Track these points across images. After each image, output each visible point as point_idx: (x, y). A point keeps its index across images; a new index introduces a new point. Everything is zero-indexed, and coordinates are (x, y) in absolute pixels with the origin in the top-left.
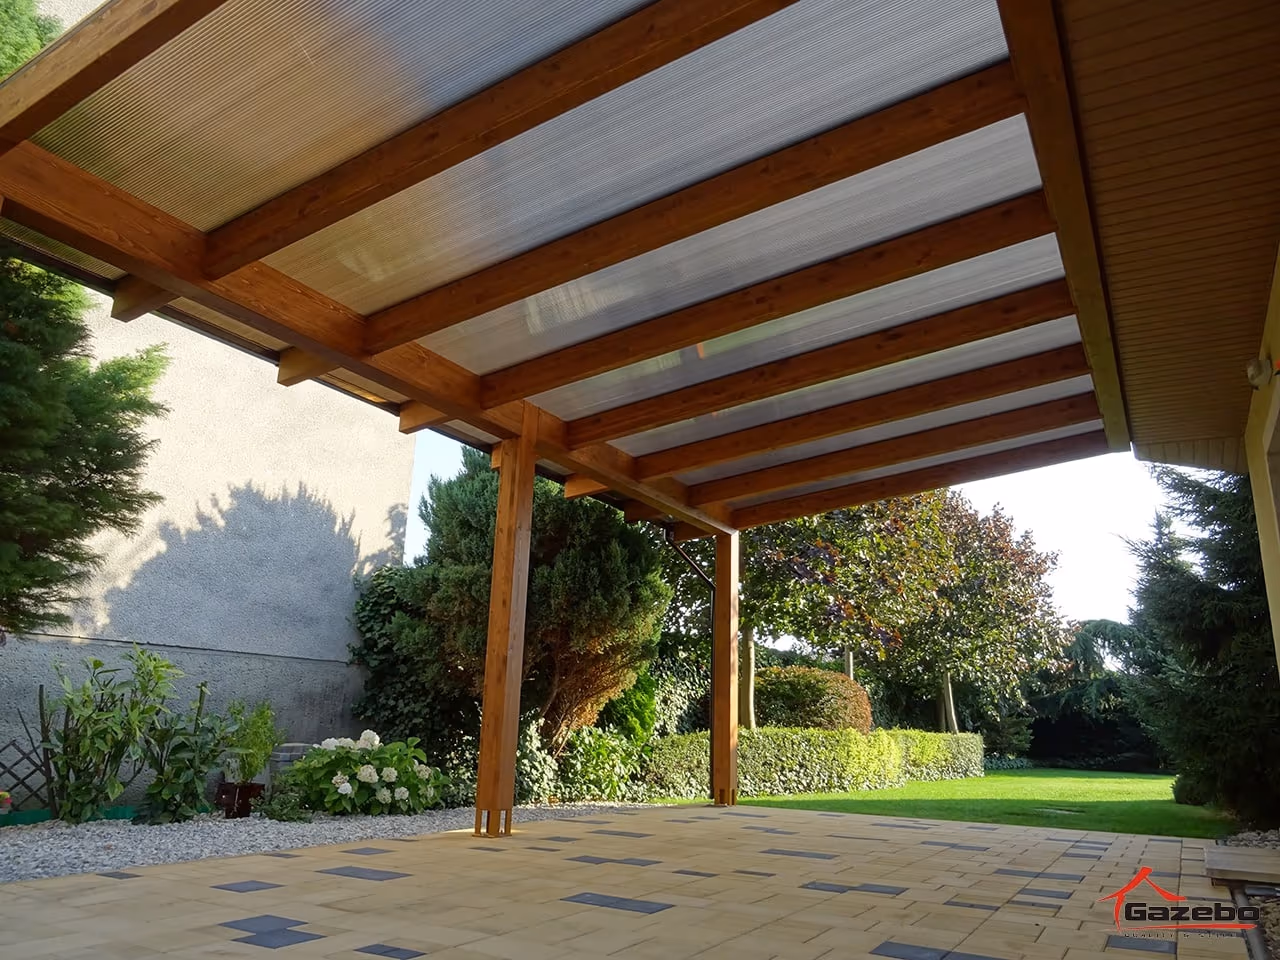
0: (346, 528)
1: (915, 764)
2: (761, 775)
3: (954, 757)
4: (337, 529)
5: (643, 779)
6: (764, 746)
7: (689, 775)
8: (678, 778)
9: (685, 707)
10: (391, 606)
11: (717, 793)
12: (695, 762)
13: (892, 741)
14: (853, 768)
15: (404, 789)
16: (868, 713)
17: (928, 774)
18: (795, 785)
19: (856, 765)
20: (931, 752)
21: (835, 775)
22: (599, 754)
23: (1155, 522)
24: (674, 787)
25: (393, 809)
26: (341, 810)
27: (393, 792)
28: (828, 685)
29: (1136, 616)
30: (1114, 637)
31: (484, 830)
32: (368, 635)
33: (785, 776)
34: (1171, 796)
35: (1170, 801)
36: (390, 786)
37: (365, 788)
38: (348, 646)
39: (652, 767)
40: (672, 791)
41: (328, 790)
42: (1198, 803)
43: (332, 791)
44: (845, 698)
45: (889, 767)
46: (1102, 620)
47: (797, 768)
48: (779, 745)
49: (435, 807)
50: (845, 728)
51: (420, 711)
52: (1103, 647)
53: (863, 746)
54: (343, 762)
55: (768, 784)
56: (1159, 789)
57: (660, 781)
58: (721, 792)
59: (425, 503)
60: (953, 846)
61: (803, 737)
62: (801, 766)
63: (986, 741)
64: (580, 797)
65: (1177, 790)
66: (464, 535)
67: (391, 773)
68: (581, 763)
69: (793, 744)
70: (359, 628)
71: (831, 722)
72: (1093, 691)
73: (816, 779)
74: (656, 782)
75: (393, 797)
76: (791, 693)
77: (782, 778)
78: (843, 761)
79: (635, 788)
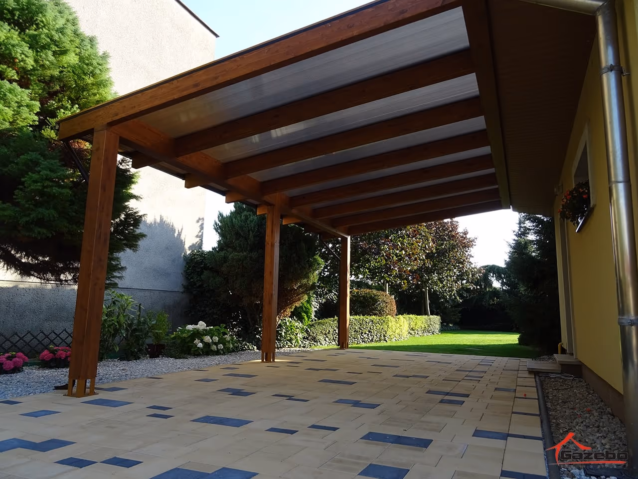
0: (179, 234)
1: (412, 329)
2: (353, 336)
3: (429, 326)
4: (176, 235)
5: (307, 338)
6: (355, 324)
7: (325, 336)
8: (321, 338)
9: (318, 307)
10: (201, 268)
11: (341, 344)
12: (328, 331)
13: (405, 320)
14: (389, 333)
15: (221, 345)
16: (395, 309)
17: (418, 333)
18: (367, 339)
19: (391, 331)
20: (419, 324)
21: (382, 335)
22: (291, 329)
23: (518, 222)
24: (319, 342)
25: (217, 353)
26: (197, 353)
27: (217, 346)
28: (379, 297)
29: (507, 263)
30: (497, 273)
31: (265, 360)
32: (192, 280)
33: (363, 336)
34: (517, 342)
35: (517, 344)
36: (216, 344)
37: (207, 345)
38: (182, 285)
39: (311, 334)
40: (319, 343)
41: (192, 346)
42: (527, 345)
43: (194, 346)
44: (387, 303)
45: (403, 331)
46: (493, 265)
47: (368, 333)
48: (361, 323)
49: (233, 351)
50: (387, 315)
51: (216, 313)
52: (493, 277)
53: (394, 323)
54: (197, 334)
55: (356, 340)
56: (512, 339)
57: (314, 339)
58: (342, 343)
59: (216, 223)
60: (439, 362)
61: (370, 320)
62: (369, 332)
63: (442, 319)
64: (284, 346)
65: (519, 339)
66: (237, 239)
67: (216, 339)
68: (284, 332)
69: (366, 322)
70: (187, 278)
71: (380, 313)
72: (487, 297)
73: (375, 337)
74: (312, 340)
75: (217, 348)
76: (363, 301)
77: (362, 337)
78: (386, 329)
79: (304, 342)
